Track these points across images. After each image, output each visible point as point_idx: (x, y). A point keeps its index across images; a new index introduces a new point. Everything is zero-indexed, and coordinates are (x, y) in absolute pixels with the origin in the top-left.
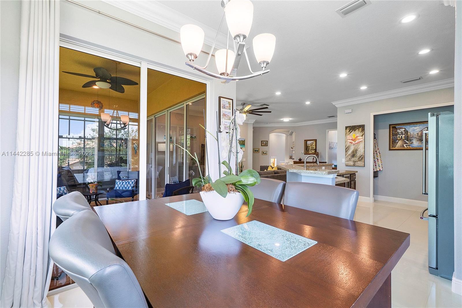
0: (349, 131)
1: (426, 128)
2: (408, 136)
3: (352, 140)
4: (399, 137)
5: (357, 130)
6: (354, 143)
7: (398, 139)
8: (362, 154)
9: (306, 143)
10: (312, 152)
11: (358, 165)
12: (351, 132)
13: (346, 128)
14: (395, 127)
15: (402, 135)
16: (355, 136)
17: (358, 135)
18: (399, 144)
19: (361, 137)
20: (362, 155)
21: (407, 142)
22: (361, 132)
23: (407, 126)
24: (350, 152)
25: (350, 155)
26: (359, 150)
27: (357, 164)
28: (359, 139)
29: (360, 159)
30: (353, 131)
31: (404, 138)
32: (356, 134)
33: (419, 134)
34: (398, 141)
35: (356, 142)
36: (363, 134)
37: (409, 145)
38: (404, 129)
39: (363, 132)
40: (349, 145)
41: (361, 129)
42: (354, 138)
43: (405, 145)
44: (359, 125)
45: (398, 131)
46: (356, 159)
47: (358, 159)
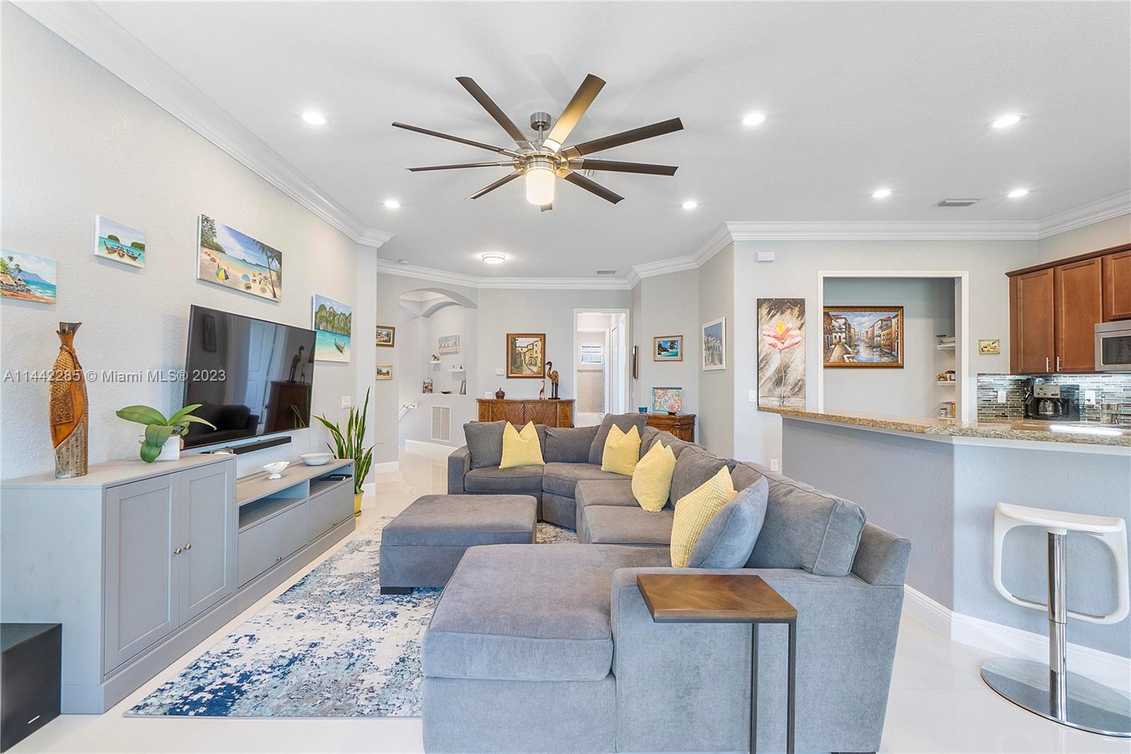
0: (769, 313)
1: (880, 322)
2: (850, 337)
3: (774, 337)
4: (835, 337)
5: (789, 311)
6: (780, 345)
7: (834, 341)
8: (799, 378)
9: (512, 343)
10: (532, 371)
11: (791, 406)
12: (773, 316)
13: (760, 303)
14: (827, 314)
15: (841, 332)
16: (784, 328)
17: (790, 325)
18: (836, 353)
19: (798, 332)
20: (800, 380)
21: (850, 350)
22: (798, 317)
23: (849, 313)
24: (770, 371)
25: (770, 378)
26: (793, 365)
27: (787, 404)
28: (793, 337)
29: (796, 390)
30: (777, 312)
31: (844, 340)
32: (786, 321)
33: (869, 333)
34: (833, 346)
35: (786, 345)
36: (803, 324)
37: (853, 358)
38: (844, 321)
39: (801, 319)
40: (769, 351)
41: (797, 308)
42: (780, 334)
43: (845, 356)
44: (793, 299)
45: (834, 323)
46: (785, 390)
47: (791, 390)
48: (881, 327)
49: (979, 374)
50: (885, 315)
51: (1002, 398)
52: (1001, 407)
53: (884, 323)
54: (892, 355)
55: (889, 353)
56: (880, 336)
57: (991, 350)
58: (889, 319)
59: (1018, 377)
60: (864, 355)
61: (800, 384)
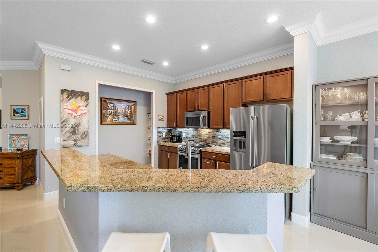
0: (68, 97)
1: (128, 106)
2: (116, 112)
3: (72, 110)
4: (109, 111)
5: (80, 97)
6: (74, 114)
7: (109, 113)
11: (81, 144)
12: (70, 99)
13: (62, 91)
14: (105, 101)
15: (112, 110)
16: (77, 106)
17: (80, 105)
18: (109, 119)
19: (85, 108)
20: (86, 131)
21: (116, 117)
22: (85, 100)
23: (115, 102)
25: (68, 131)
26: (82, 124)
27: (79, 143)
28: (82, 110)
29: (84, 136)
30: (73, 97)
31: (113, 113)
32: (79, 102)
33: (123, 110)
34: (108, 115)
35: (78, 114)
36: (87, 105)
37: (117, 121)
38: (113, 105)
39: (87, 102)
40: (68, 117)
41: (84, 97)
42: (75, 108)
43: (114, 120)
44: (82, 92)
45: (109, 105)
46: (78, 137)
47: (81, 136)
48: (128, 109)
49: (158, 128)
50: (130, 104)
51: (164, 136)
52: (164, 139)
53: (129, 107)
54: (132, 120)
55: (131, 119)
56: (128, 112)
57: (161, 119)
58: (131, 106)
59: (168, 128)
60: (122, 119)
61: (86, 133)
